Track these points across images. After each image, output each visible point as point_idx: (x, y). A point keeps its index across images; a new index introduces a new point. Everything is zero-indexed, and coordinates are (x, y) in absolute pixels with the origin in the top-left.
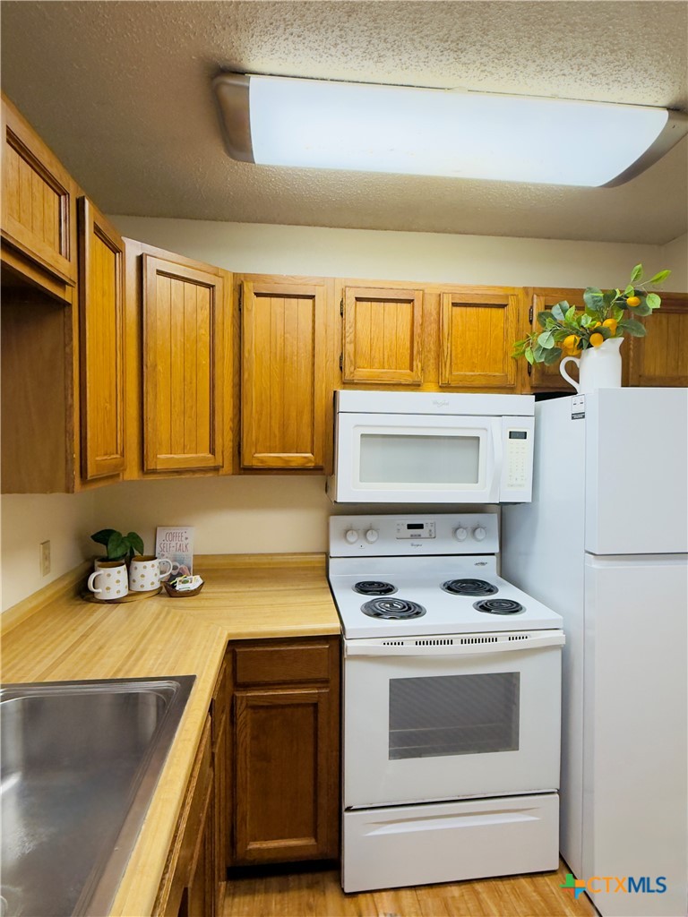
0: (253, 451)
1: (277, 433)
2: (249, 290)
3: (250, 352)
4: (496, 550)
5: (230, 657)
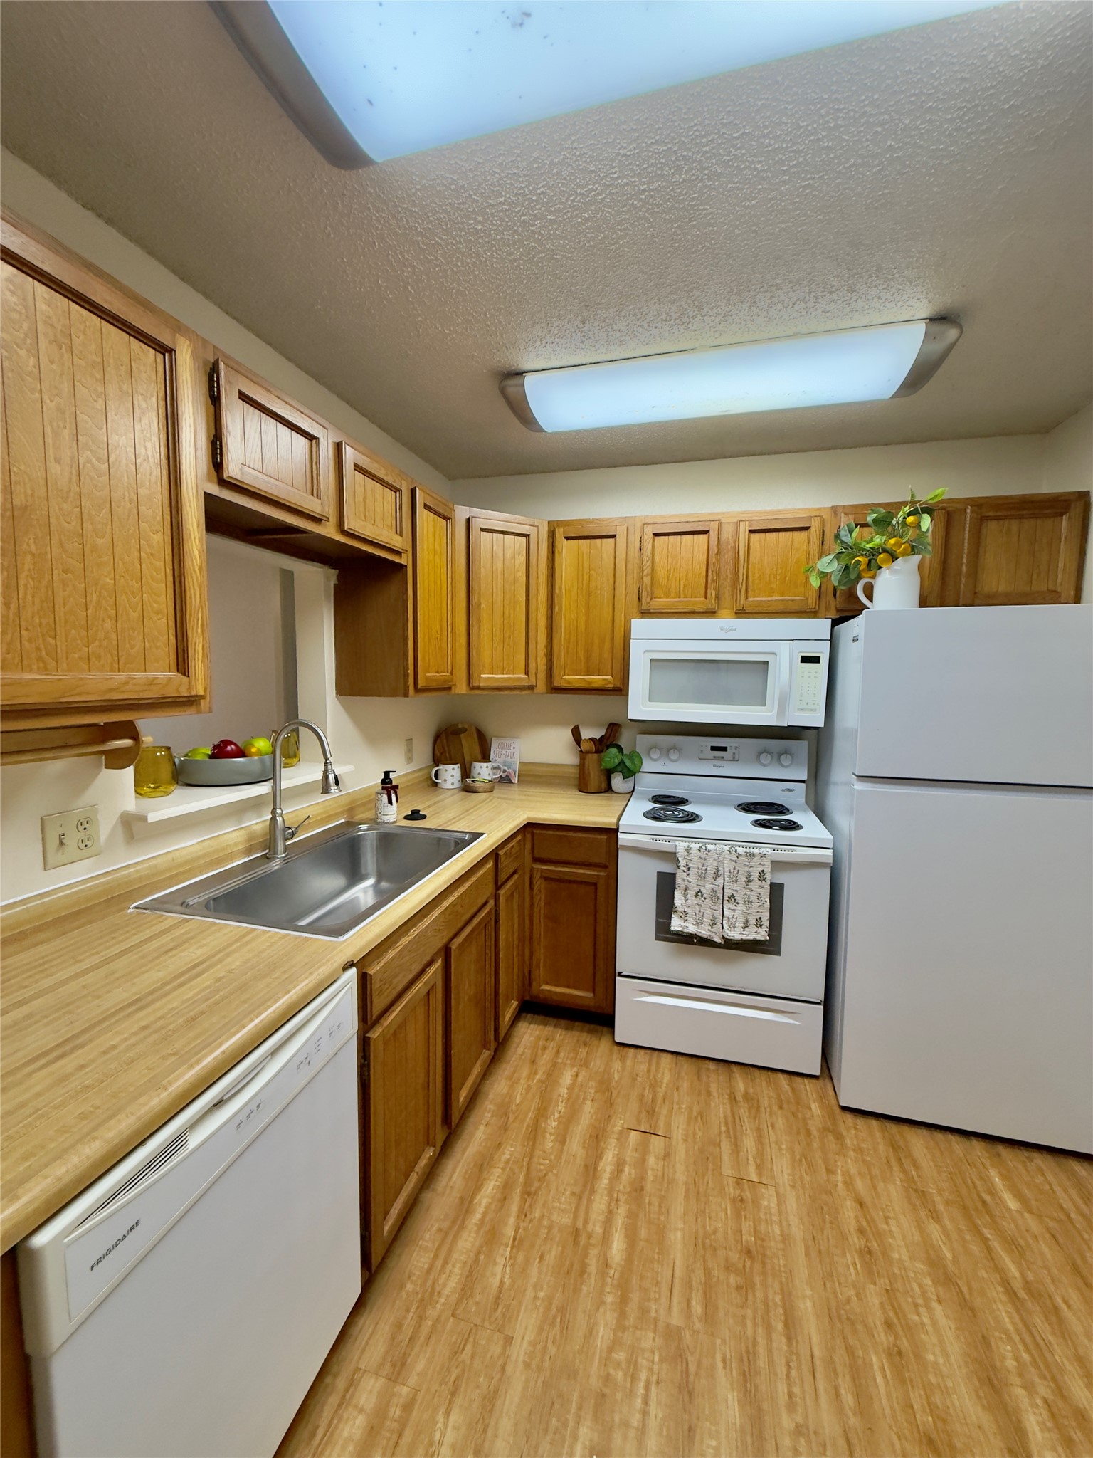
0: (562, 673)
1: (582, 658)
2: (559, 533)
3: (560, 588)
4: (805, 778)
5: (529, 836)
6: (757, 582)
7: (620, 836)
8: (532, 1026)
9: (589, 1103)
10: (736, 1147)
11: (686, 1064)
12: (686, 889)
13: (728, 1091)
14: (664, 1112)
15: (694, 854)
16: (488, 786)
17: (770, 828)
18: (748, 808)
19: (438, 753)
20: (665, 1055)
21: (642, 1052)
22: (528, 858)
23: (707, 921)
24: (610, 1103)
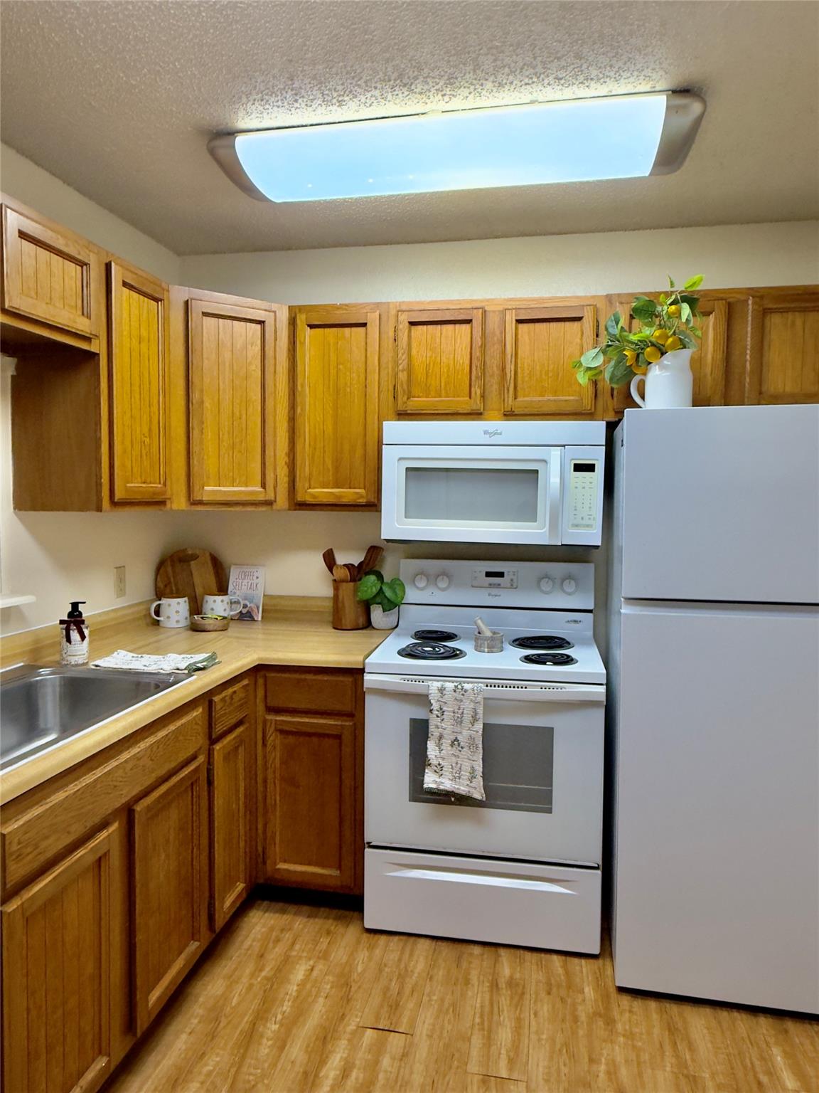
0: (307, 485)
1: (330, 466)
2: (301, 320)
3: (303, 386)
4: (591, 607)
5: (261, 681)
6: (527, 379)
7: (367, 677)
8: (267, 915)
9: (321, 1000)
10: (489, 1040)
11: (446, 950)
12: (441, 737)
13: (490, 978)
14: (411, 1005)
15: (449, 697)
16: (220, 624)
17: (544, 663)
18: (523, 642)
19: (161, 585)
20: (422, 941)
21: (396, 938)
22: (261, 708)
23: (466, 774)
24: (347, 999)
